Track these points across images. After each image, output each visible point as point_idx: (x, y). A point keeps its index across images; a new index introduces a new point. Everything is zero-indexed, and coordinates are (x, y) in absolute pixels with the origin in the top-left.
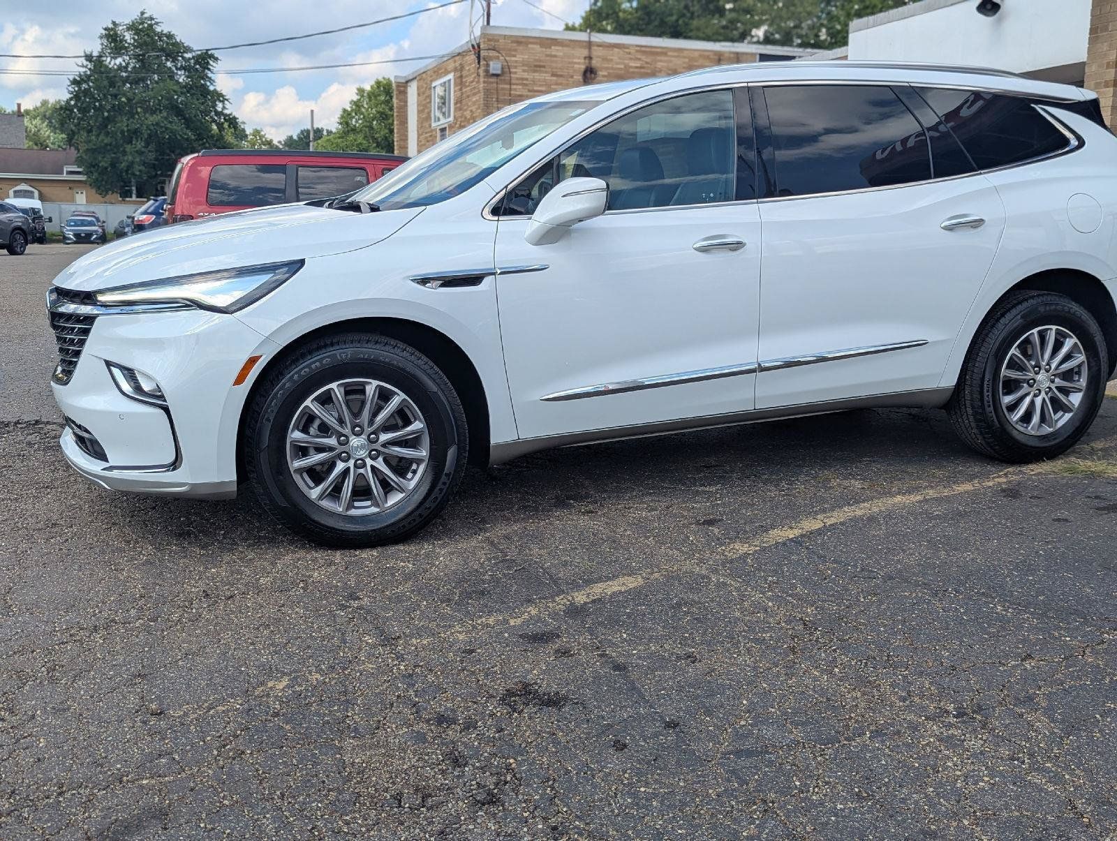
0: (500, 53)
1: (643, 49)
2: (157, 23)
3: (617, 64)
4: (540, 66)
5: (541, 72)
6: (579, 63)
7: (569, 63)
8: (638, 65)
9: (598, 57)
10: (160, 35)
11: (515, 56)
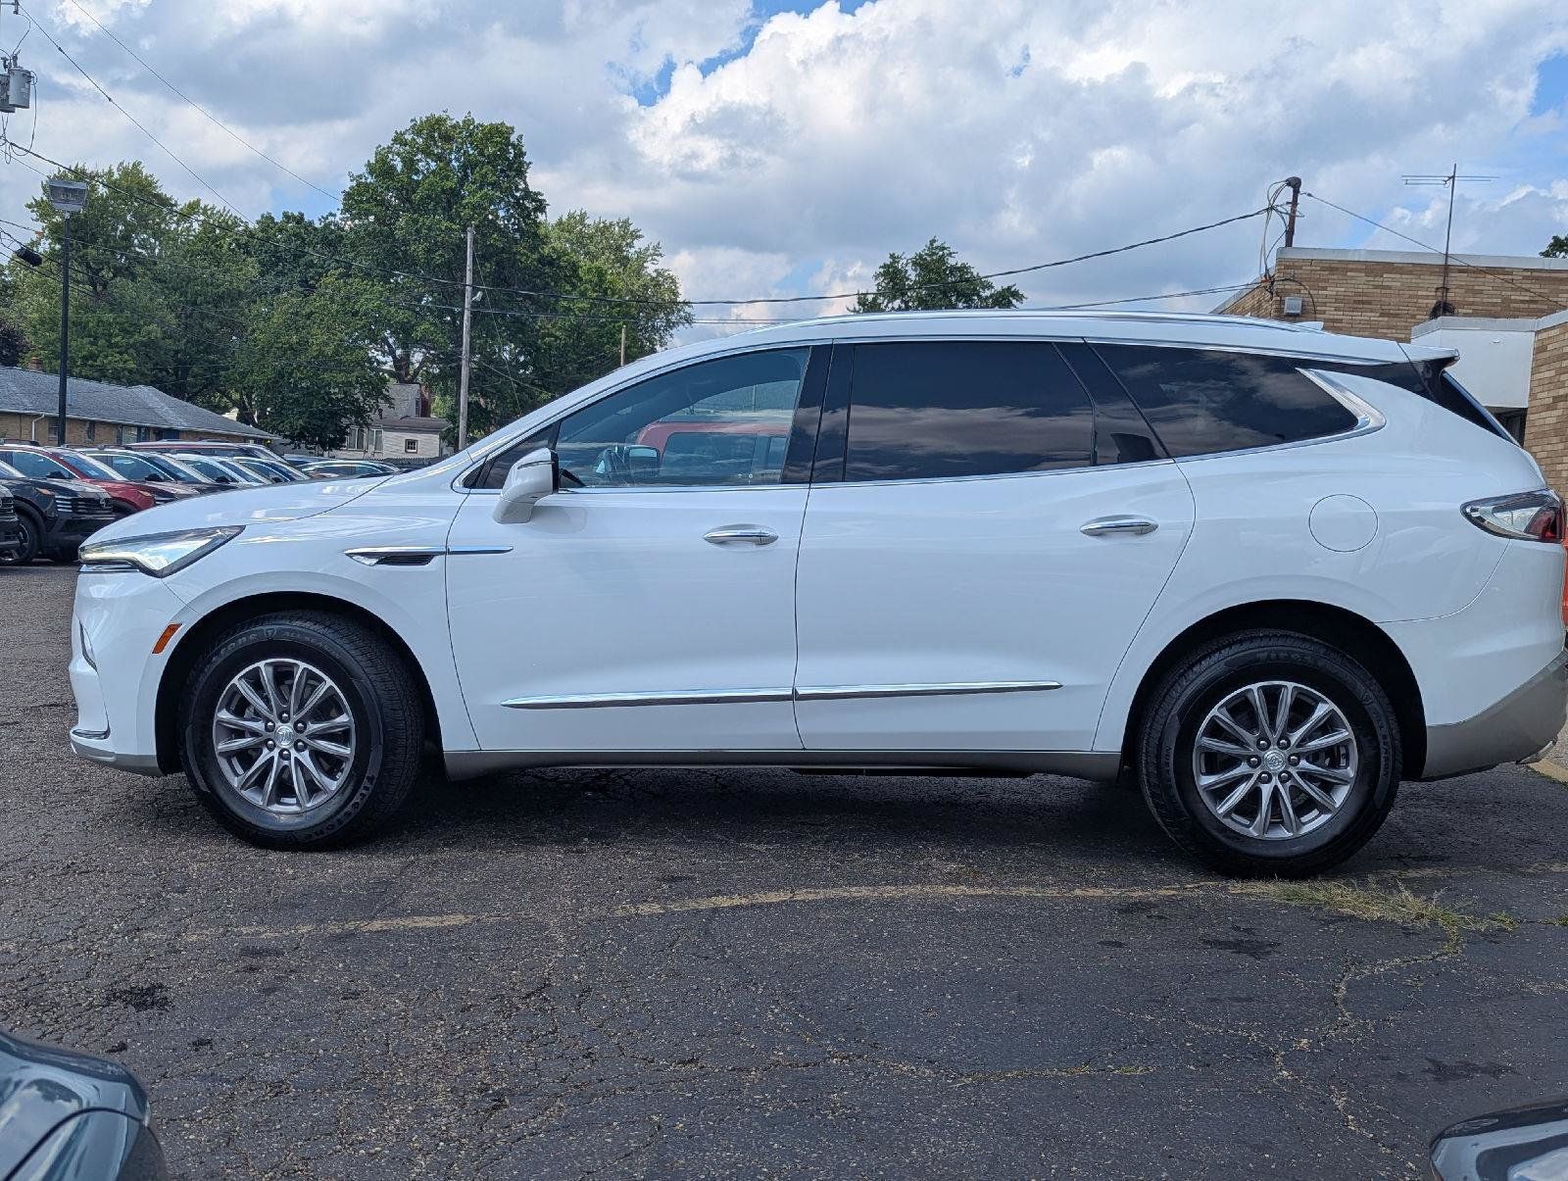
0: (1301, 285)
1: (1553, 275)
2: (950, 254)
3: (1491, 296)
4: (1363, 302)
5: (1362, 310)
6: (1427, 297)
7: (1410, 297)
8: (1527, 298)
9: (1459, 287)
10: (954, 269)
11: (1325, 289)
